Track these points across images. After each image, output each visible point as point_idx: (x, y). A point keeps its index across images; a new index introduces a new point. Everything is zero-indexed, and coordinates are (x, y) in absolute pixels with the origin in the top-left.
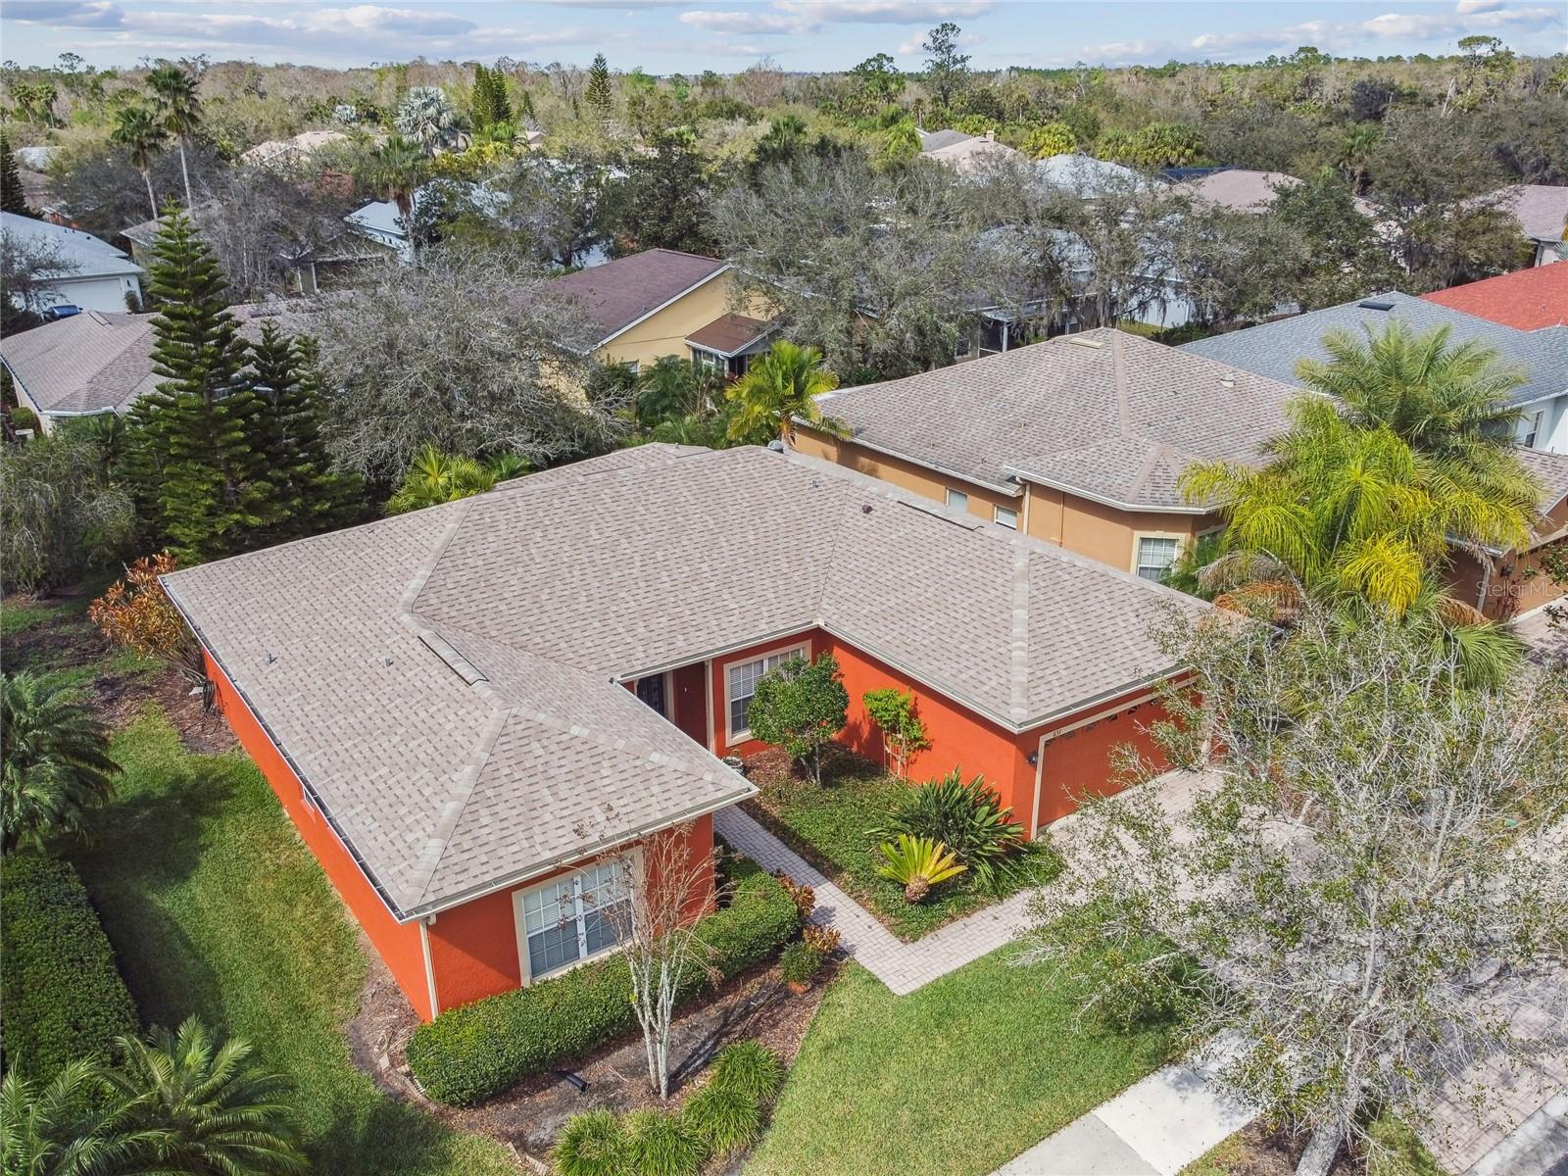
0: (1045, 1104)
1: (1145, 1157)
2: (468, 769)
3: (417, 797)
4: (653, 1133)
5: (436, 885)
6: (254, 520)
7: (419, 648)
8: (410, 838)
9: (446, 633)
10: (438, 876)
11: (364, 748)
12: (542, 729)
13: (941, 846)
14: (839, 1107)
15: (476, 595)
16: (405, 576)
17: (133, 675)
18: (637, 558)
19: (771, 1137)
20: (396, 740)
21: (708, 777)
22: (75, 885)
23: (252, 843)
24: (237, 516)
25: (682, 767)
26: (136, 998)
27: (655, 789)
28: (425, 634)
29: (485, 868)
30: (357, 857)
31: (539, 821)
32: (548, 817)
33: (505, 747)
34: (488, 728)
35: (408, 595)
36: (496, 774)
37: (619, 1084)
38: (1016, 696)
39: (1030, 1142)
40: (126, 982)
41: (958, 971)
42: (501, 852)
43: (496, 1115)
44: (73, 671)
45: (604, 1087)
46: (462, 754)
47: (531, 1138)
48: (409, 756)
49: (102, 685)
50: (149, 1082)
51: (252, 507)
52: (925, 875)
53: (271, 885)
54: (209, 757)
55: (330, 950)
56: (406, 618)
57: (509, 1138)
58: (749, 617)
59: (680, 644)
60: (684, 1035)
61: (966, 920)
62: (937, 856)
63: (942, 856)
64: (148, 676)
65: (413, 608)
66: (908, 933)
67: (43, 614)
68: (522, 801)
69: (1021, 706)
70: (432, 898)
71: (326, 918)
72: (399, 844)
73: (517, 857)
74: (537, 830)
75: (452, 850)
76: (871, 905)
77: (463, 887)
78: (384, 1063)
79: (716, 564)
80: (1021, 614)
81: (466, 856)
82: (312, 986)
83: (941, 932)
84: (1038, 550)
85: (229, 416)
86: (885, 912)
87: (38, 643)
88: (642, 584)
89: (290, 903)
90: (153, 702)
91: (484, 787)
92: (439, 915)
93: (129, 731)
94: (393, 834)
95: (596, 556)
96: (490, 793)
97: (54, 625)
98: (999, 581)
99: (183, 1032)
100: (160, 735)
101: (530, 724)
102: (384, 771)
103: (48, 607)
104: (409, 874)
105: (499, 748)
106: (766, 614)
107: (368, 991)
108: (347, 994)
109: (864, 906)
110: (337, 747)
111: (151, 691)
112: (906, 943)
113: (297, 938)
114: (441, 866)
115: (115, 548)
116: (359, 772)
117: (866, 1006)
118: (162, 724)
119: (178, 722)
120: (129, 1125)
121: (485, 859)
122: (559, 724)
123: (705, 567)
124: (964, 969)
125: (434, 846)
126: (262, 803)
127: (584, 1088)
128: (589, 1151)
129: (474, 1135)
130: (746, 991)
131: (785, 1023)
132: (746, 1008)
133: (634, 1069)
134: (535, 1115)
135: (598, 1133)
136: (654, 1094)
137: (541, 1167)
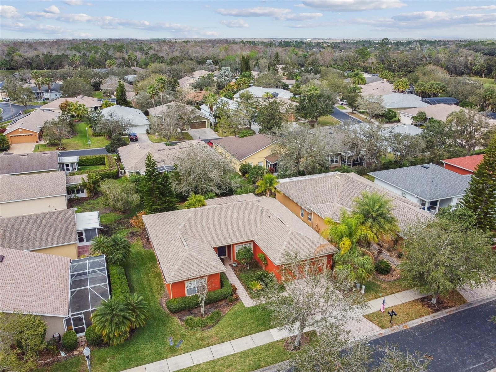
0: (262, 327)
1: (274, 337)
2: (181, 261)
3: (173, 264)
4: (199, 321)
5: (173, 279)
6: (159, 207)
7: (179, 238)
8: (170, 271)
9: (185, 236)
11: (167, 255)
12: (194, 256)
14: (229, 322)
15: (192, 229)
16: (181, 224)
17: (136, 232)
18: (222, 223)
19: (217, 325)
20: (172, 254)
21: (219, 267)
22: (123, 270)
23: (151, 267)
24: (156, 207)
25: (215, 265)
26: (130, 290)
27: (209, 268)
28: (181, 236)
30: (163, 273)
32: (191, 270)
34: (186, 255)
35: (180, 228)
36: (185, 262)
37: (197, 314)
39: (257, 332)
40: (129, 287)
42: (183, 275)
43: (178, 315)
44: (126, 229)
45: (195, 314)
46: (181, 258)
47: (182, 319)
48: (173, 257)
49: (131, 233)
50: (130, 300)
51: (159, 205)
53: (153, 275)
54: (147, 250)
55: (160, 287)
56: (179, 232)
57: (179, 318)
58: (240, 237)
59: (226, 241)
60: (210, 308)
62: (259, 285)
64: (139, 232)
65: (180, 230)
67: (122, 217)
68: (188, 267)
69: (278, 261)
70: (171, 280)
71: (160, 281)
72: (169, 272)
73: (185, 276)
74: (189, 272)
77: (176, 280)
78: (164, 305)
79: (237, 226)
80: (285, 243)
82: (156, 292)
84: (294, 230)
85: (156, 189)
86: (250, 294)
87: (121, 223)
88: (222, 229)
89: (155, 278)
90: (139, 238)
92: (172, 283)
93: (134, 243)
94: (168, 270)
95: (215, 222)
96: (183, 265)
97: (124, 219)
98: (285, 236)
99: (135, 294)
100: (139, 245)
102: (169, 259)
103: (123, 215)
104: (169, 277)
105: (186, 258)
106: (243, 237)
107: (164, 294)
108: (161, 294)
109: (247, 292)
110: (164, 254)
111: (139, 235)
112: (251, 299)
113: (155, 284)
114: (174, 276)
115: (136, 206)
116: (166, 259)
117: (240, 308)
118: (140, 243)
119: (143, 242)
120: (127, 305)
122: (197, 255)
125: (173, 272)
126: (154, 260)
127: (192, 313)
128: (189, 321)
129: (174, 317)
130: (222, 303)
131: (226, 309)
132: (221, 305)
133: (200, 312)
134: (184, 316)
135: (191, 319)
136: (202, 315)
137: (182, 323)
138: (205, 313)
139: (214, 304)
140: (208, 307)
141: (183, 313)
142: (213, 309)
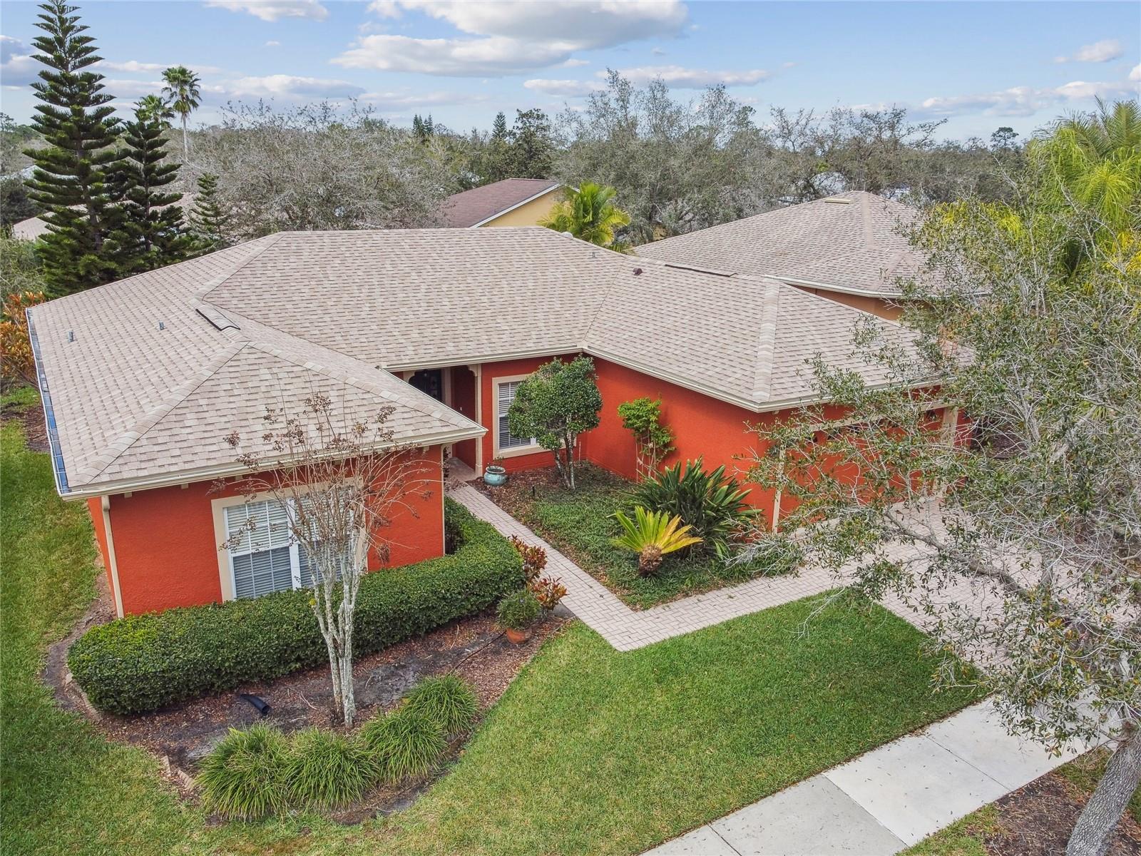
1: (883, 822)
2: (187, 381)
4: (319, 753)
5: (115, 468)
7: (191, 314)
10: (121, 461)
11: (110, 380)
12: (275, 360)
13: (677, 520)
14: (538, 746)
15: (267, 296)
16: (208, 280)
19: (455, 771)
20: (139, 372)
28: (204, 309)
29: (174, 461)
31: (248, 430)
32: (258, 427)
33: (232, 369)
35: (203, 289)
36: (215, 388)
37: (304, 711)
38: (759, 383)
39: (750, 799)
41: (686, 635)
43: (161, 730)
45: (291, 713)
47: (192, 754)
48: (143, 380)
52: (660, 545)
55: (67, 585)
56: (193, 301)
57: (168, 752)
60: (388, 672)
61: (700, 597)
62: (673, 528)
63: (678, 528)
65: (204, 298)
66: (638, 602)
68: (234, 411)
69: (764, 390)
70: (106, 478)
73: (213, 455)
75: (144, 442)
76: (606, 579)
77: (143, 473)
80: (769, 327)
81: (157, 448)
83: (674, 605)
86: (619, 586)
88: (424, 305)
91: (198, 397)
96: (203, 402)
101: (264, 355)
105: (225, 369)
106: (534, 337)
108: (65, 621)
109: (598, 580)
112: (636, 610)
114: (127, 453)
117: (584, 658)
121: (177, 452)
122: (294, 359)
123: (484, 299)
124: (695, 635)
125: (127, 437)
127: (265, 710)
128: (239, 764)
129: (128, 748)
130: (464, 640)
131: (496, 668)
132: (459, 653)
133: (325, 698)
134: (204, 731)
135: (255, 747)
136: (336, 719)
137: (189, 783)
138: (361, 706)
139: (416, 646)
140: (377, 668)
141: (200, 711)
142: (410, 676)
